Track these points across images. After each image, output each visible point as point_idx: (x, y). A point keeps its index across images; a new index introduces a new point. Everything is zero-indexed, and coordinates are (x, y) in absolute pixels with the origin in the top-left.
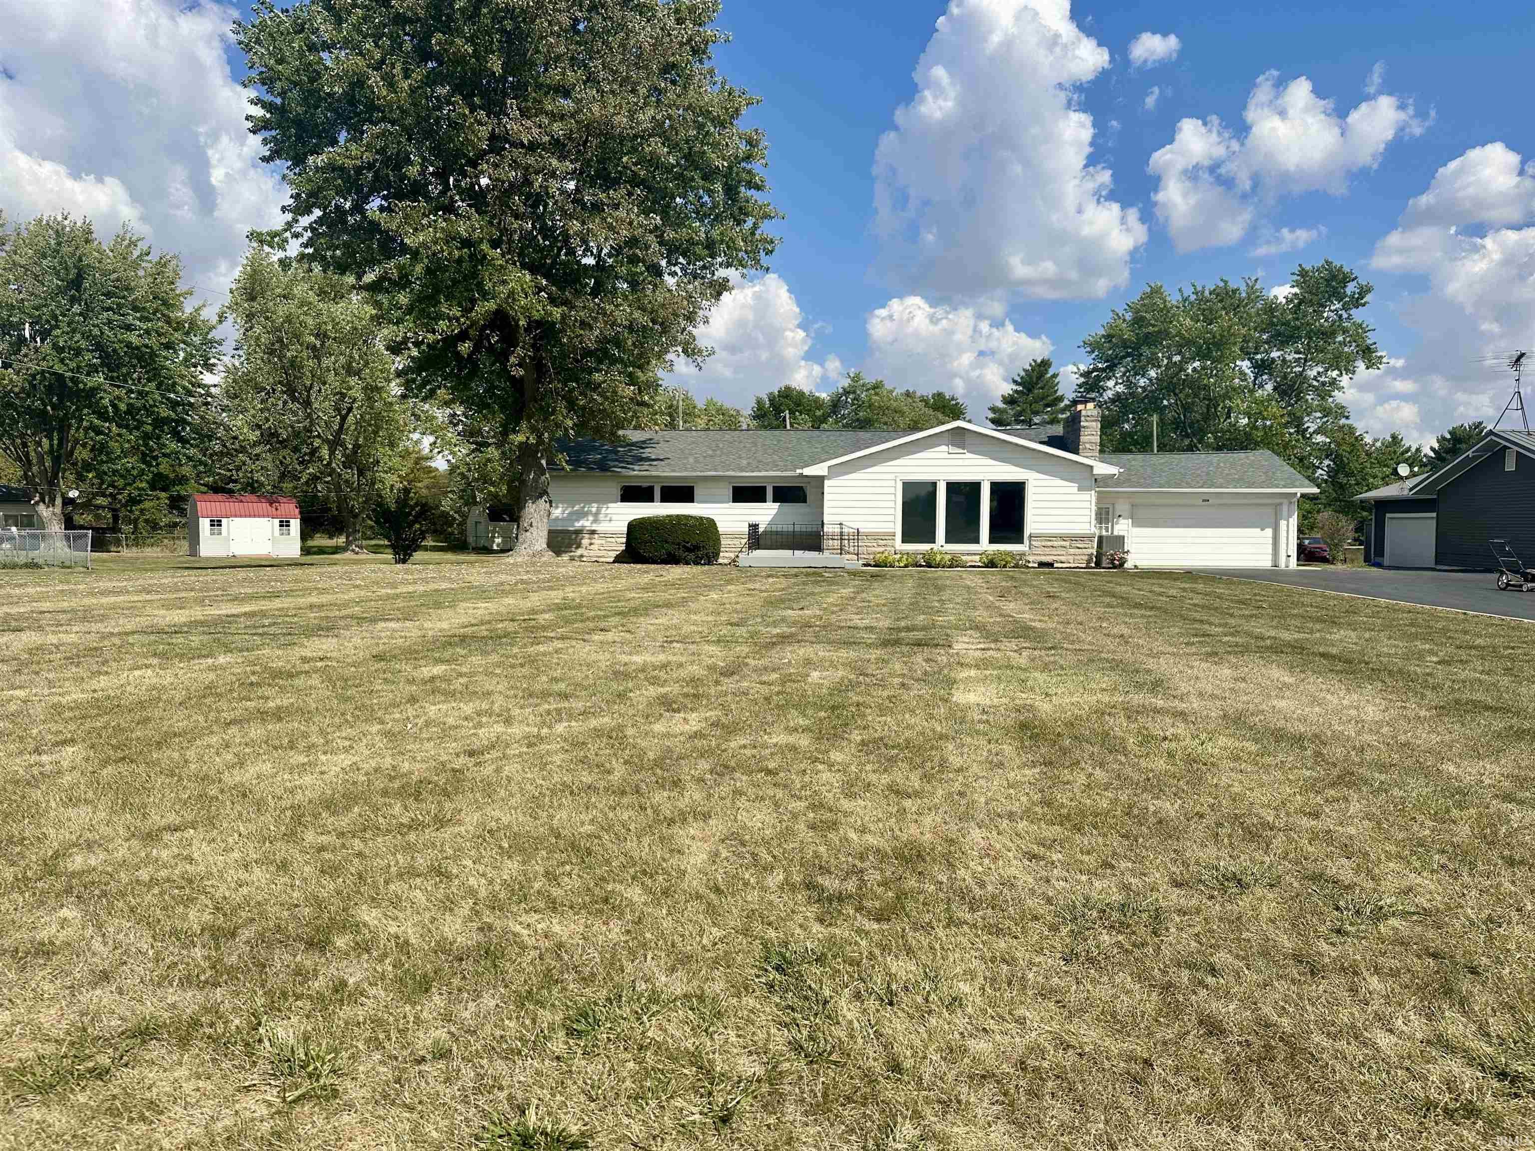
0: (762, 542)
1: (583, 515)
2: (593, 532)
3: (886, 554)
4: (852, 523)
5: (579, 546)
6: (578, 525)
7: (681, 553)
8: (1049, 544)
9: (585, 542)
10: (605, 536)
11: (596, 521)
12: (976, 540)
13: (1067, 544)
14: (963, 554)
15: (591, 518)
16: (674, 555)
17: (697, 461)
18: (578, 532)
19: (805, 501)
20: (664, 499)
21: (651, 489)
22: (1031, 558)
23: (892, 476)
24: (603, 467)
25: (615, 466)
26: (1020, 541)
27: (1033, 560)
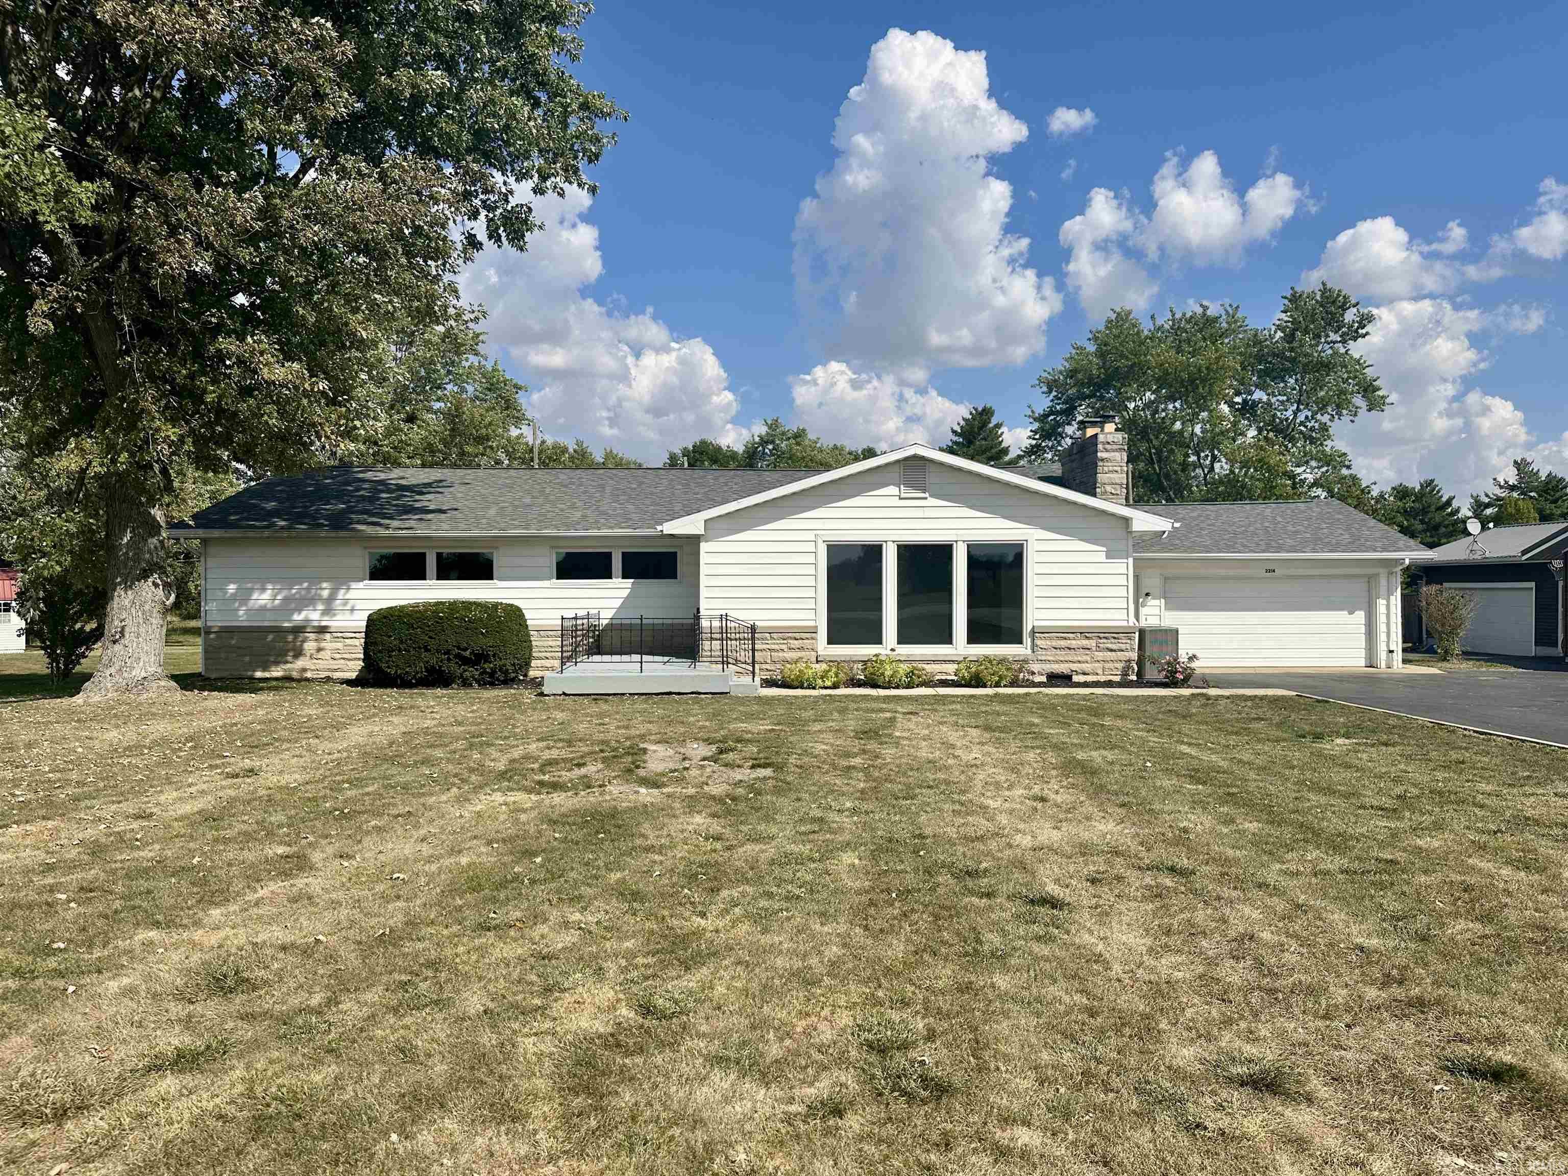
0: (605, 642)
1: (308, 601)
2: (322, 630)
3: (801, 666)
4: (745, 614)
5: (299, 653)
6: (298, 617)
7: (454, 668)
8: (1063, 643)
9: (310, 646)
10: (342, 635)
11: (328, 611)
12: (947, 639)
13: (1092, 643)
14: (928, 662)
15: (320, 607)
16: (440, 672)
17: (501, 512)
18: (298, 630)
19: (674, 575)
20: (444, 573)
21: (421, 558)
22: (1035, 667)
23: (810, 536)
24: (339, 523)
25: (359, 522)
26: (1017, 639)
27: (1039, 670)
